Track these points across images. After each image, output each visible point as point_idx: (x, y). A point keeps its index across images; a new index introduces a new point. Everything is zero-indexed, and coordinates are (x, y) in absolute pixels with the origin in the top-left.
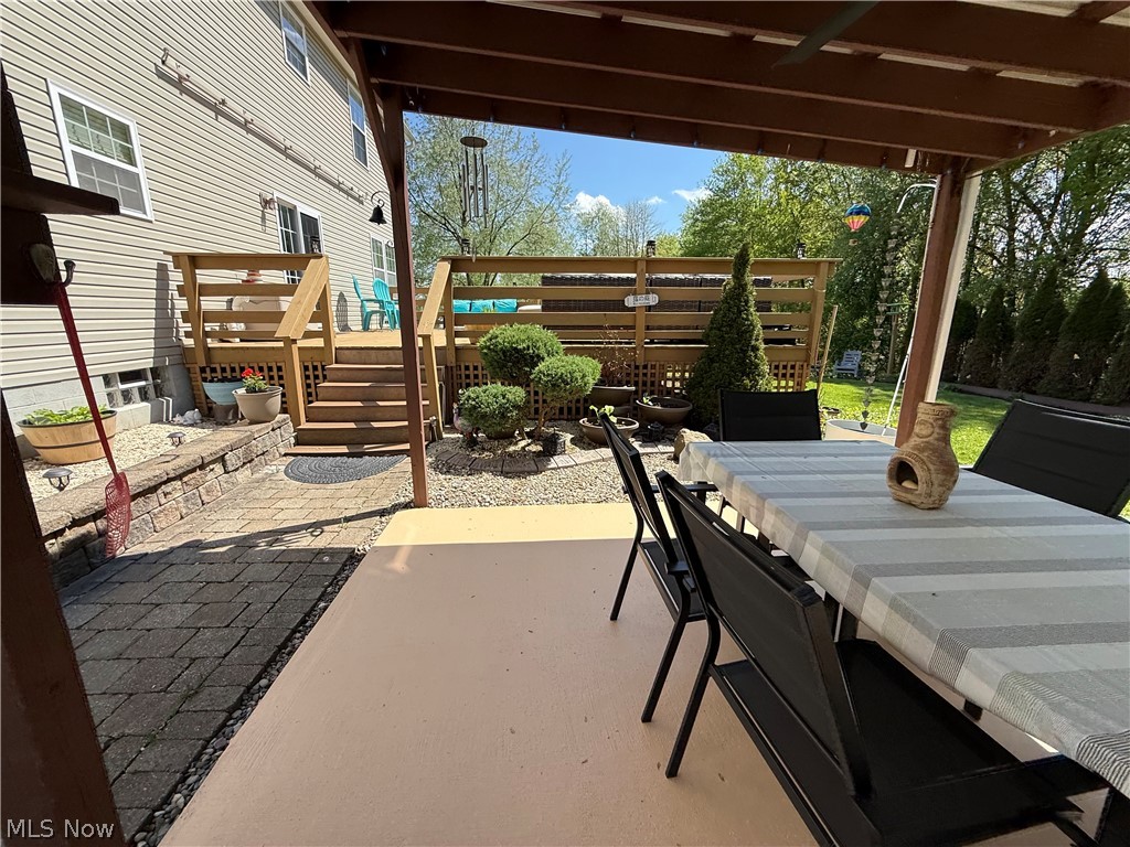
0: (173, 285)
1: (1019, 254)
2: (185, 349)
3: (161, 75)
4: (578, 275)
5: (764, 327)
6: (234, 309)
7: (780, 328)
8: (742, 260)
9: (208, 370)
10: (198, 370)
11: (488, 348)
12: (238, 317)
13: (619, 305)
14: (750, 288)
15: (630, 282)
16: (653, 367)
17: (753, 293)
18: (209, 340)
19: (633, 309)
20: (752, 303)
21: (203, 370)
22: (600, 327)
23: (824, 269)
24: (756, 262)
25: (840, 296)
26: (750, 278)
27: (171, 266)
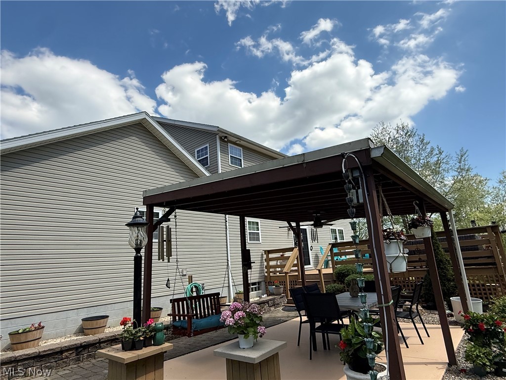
0: (264, 259)
2: (265, 276)
18: (271, 274)
21: (269, 282)
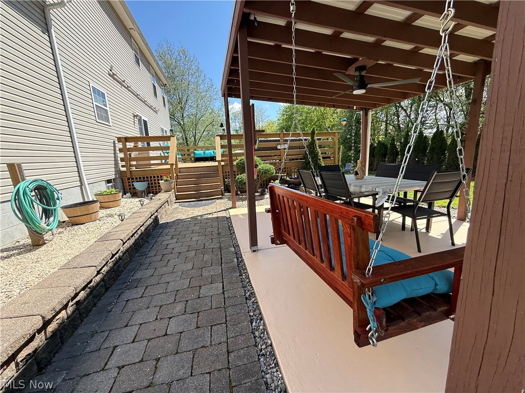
0: (117, 149)
1: (401, 126)
2: (122, 172)
3: (109, 75)
4: (272, 139)
5: (322, 153)
6: (132, 156)
7: (325, 153)
8: (313, 133)
9: (130, 179)
10: (127, 179)
11: (241, 163)
12: (134, 159)
13: (276, 149)
14: (316, 141)
15: (279, 141)
16: (288, 168)
17: (317, 142)
19: (280, 149)
20: (317, 145)
22: (271, 156)
23: (337, 134)
24: (317, 133)
25: (342, 143)
26: (316, 138)
27: (116, 142)
